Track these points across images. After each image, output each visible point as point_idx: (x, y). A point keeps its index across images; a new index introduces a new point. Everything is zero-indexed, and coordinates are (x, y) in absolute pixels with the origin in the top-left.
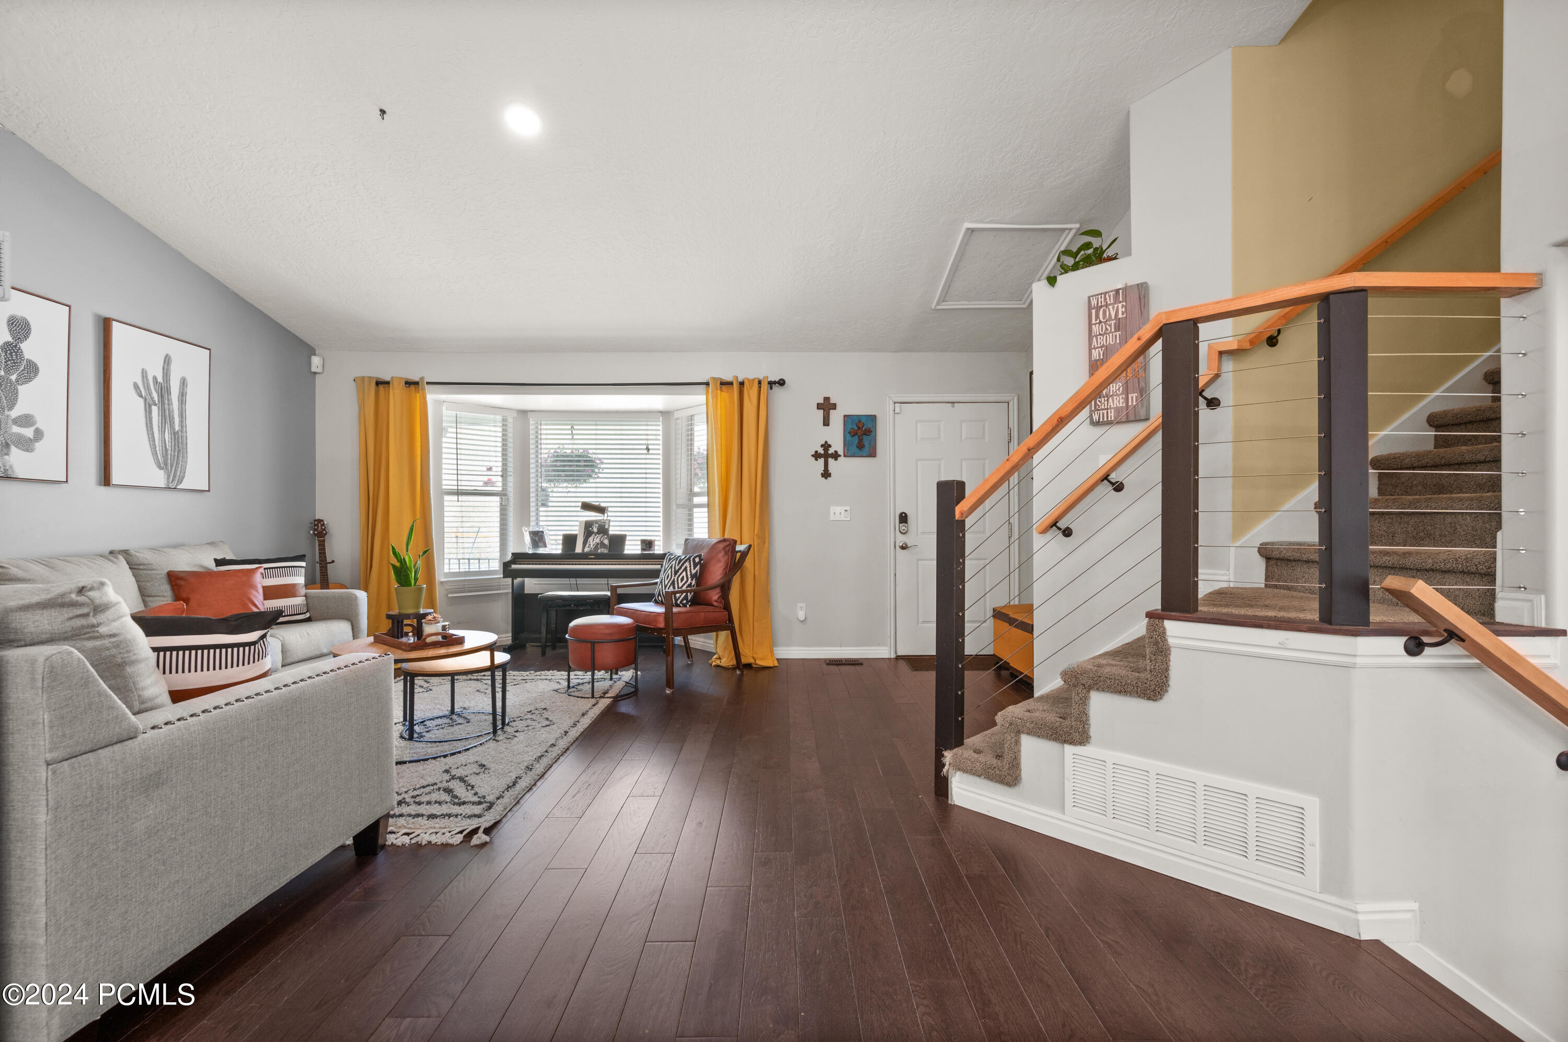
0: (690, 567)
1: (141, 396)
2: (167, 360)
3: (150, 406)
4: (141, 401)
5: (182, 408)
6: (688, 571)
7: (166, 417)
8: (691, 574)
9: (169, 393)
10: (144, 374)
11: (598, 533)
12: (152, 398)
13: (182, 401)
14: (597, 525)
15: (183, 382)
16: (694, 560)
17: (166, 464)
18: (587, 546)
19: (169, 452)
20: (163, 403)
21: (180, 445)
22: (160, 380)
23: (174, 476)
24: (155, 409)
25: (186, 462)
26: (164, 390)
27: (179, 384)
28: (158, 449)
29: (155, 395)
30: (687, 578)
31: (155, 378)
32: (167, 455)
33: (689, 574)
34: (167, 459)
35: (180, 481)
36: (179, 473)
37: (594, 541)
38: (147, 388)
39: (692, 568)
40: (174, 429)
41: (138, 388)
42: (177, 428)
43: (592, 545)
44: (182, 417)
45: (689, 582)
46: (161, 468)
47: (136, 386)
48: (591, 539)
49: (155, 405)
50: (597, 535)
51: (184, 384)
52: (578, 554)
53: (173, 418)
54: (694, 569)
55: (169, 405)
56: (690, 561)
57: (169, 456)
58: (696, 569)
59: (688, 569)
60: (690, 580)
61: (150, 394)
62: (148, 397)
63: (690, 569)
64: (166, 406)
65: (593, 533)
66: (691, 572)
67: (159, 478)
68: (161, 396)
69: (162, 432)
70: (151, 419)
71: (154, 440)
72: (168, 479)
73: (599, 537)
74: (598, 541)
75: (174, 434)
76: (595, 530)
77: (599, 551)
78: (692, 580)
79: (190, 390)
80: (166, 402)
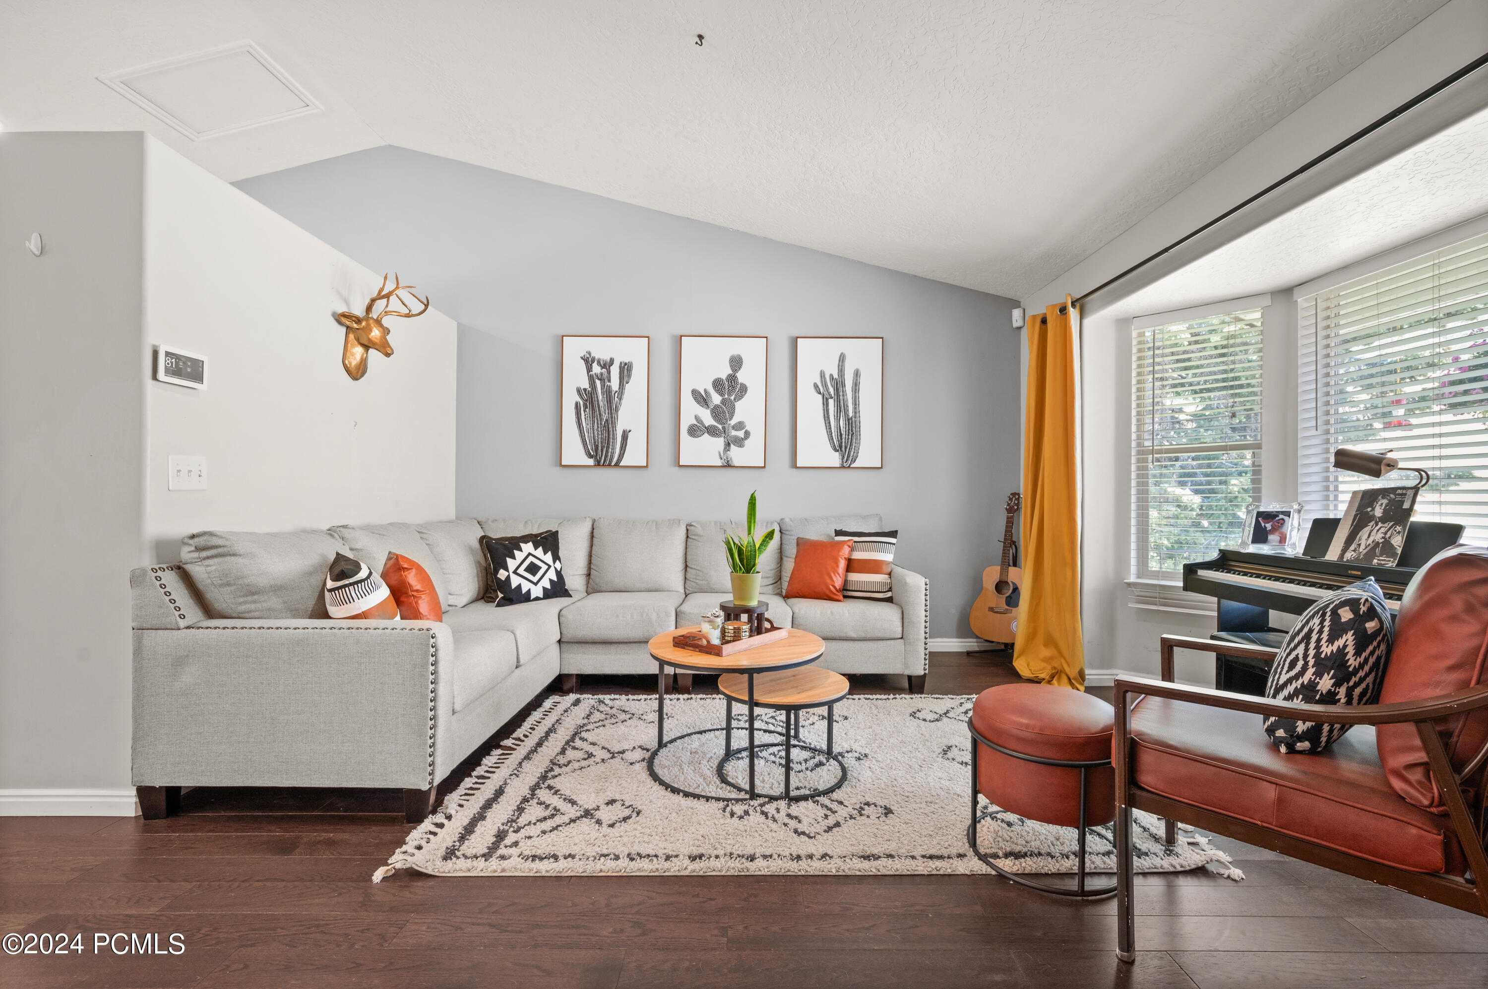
0: (1321, 632)
1: (820, 393)
2: (842, 358)
3: (827, 399)
4: (820, 397)
5: (855, 397)
6: (1312, 645)
7: (841, 407)
8: (1317, 655)
9: (843, 385)
10: (822, 375)
11: (1383, 520)
12: (829, 393)
13: (856, 390)
14: (1385, 501)
15: (857, 374)
16: (1334, 612)
17: (841, 447)
18: (1352, 547)
19: (844, 436)
20: (838, 395)
21: (854, 429)
22: (836, 376)
23: (848, 457)
24: (831, 402)
25: (859, 443)
26: (839, 385)
27: (852, 375)
28: (833, 435)
29: (831, 390)
30: (1306, 663)
31: (831, 376)
32: (841, 439)
33: (1312, 652)
34: (841, 443)
35: (854, 461)
36: (852, 453)
37: (1372, 535)
38: (825, 385)
39: (1325, 636)
40: (848, 415)
41: (818, 386)
42: (851, 414)
43: (1363, 547)
44: (855, 405)
45: (1306, 678)
46: (836, 450)
47: (816, 386)
48: (1364, 533)
49: (832, 398)
50: (1380, 525)
51: (857, 375)
52: (1330, 564)
53: (847, 406)
54: (1331, 641)
55: (843, 395)
56: (1324, 615)
57: (844, 440)
58: (1340, 643)
59: (1314, 637)
60: (1311, 671)
61: (827, 390)
62: (826, 393)
63: (1319, 640)
64: (841, 397)
65: (1371, 518)
66: (1318, 647)
67: (835, 459)
68: (837, 390)
69: (838, 419)
70: (828, 411)
71: (830, 428)
72: (843, 457)
73: (1383, 530)
74: (1378, 537)
75: (849, 420)
76: (1378, 512)
77: (1375, 561)
78: (1319, 674)
79: (863, 380)
80: (841, 394)
